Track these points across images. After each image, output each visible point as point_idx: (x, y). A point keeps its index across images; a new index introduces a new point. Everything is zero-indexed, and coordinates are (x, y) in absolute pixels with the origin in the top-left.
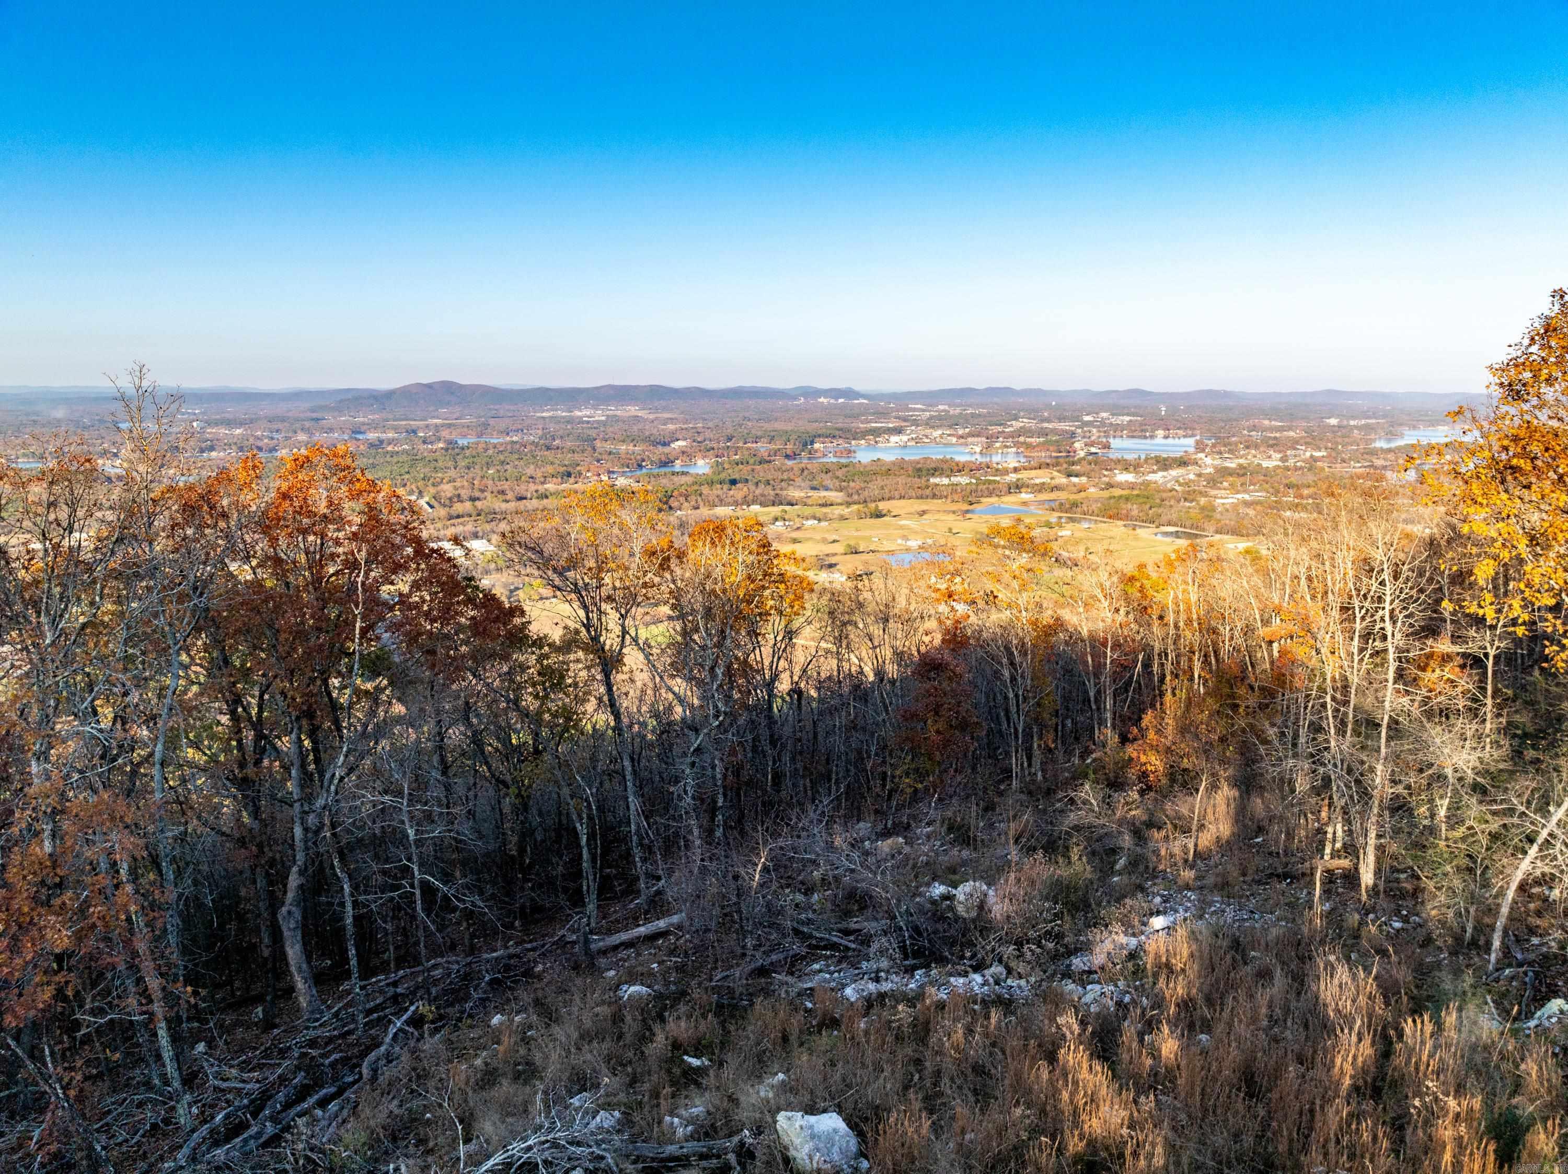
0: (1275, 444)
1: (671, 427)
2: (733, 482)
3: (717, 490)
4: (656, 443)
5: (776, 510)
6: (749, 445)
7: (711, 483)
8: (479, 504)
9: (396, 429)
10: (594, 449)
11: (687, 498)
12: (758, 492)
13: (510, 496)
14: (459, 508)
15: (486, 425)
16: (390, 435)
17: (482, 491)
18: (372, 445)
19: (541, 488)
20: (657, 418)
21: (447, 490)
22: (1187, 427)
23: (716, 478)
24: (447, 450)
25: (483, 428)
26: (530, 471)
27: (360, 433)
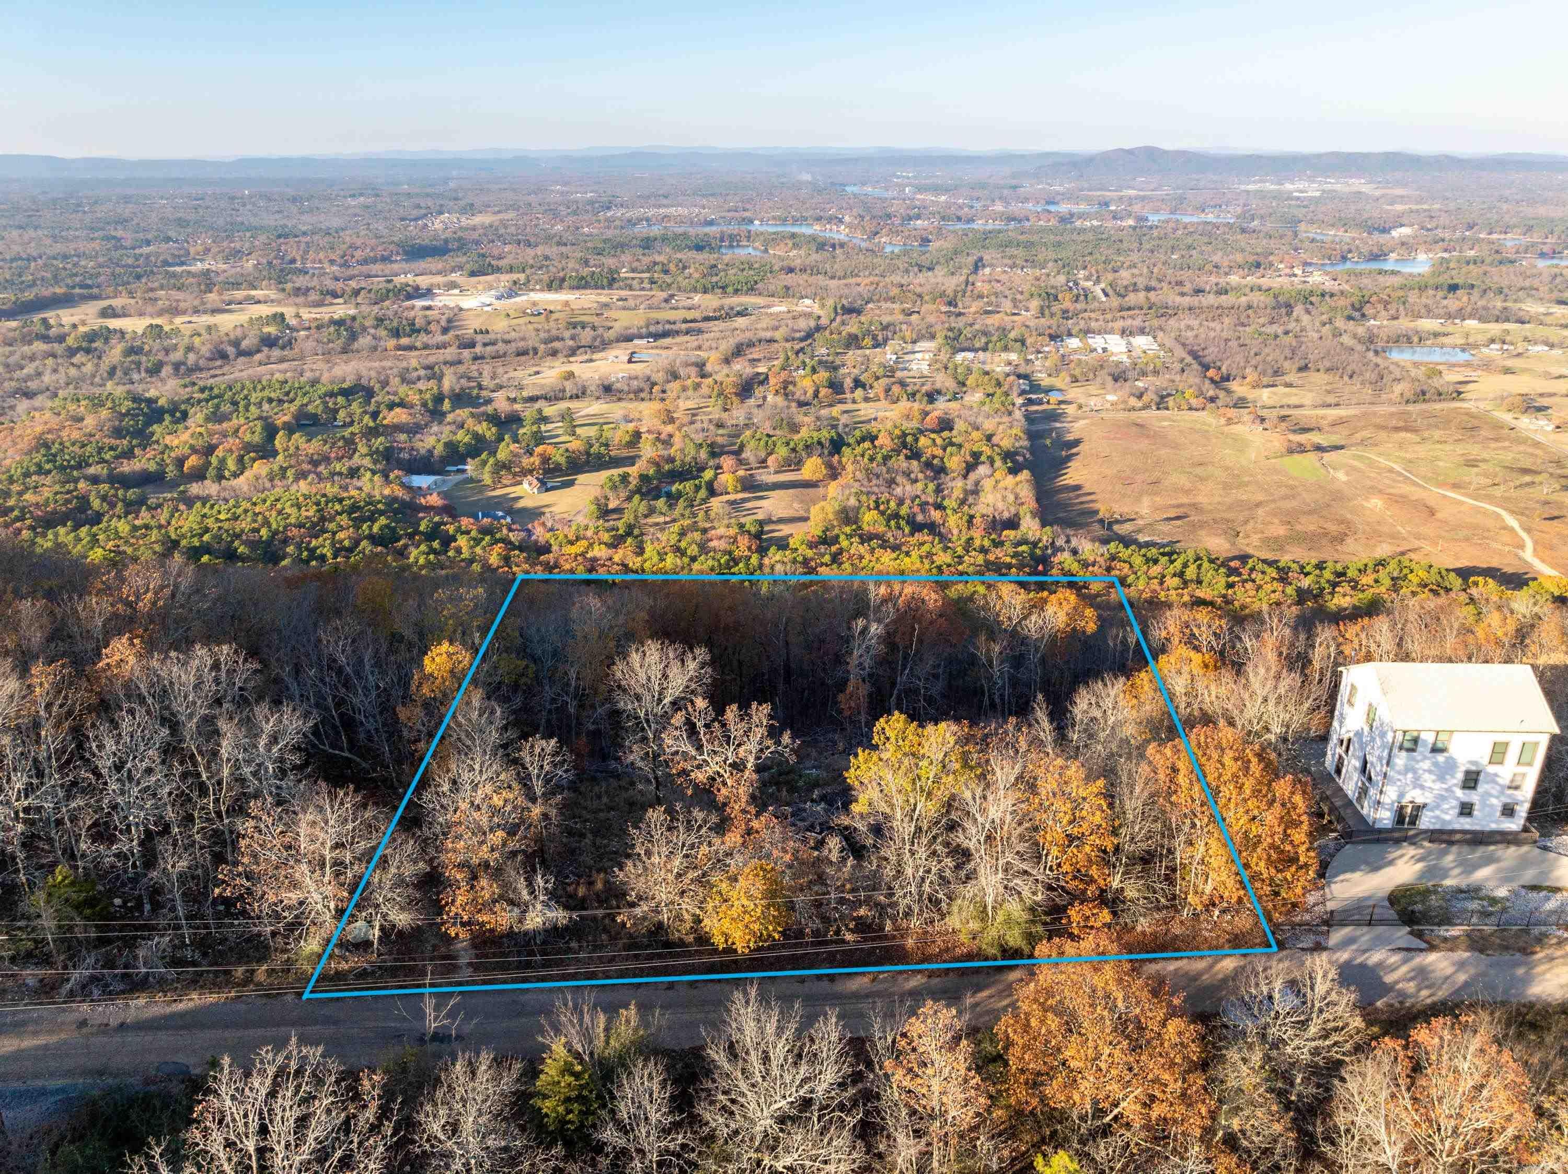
1: (1399, 207)
2: (1453, 288)
3: (1427, 299)
4: (1371, 229)
5: (1495, 328)
6: (1494, 236)
7: (1423, 288)
8: (1152, 295)
9: (1089, 201)
10: (1296, 235)
11: (1386, 304)
12: (1481, 303)
13: (1188, 288)
14: (1132, 299)
15: (1182, 199)
16: (1083, 207)
17: (1160, 281)
18: (1063, 220)
19: (1222, 281)
20: (1383, 196)
21: (1125, 276)
23: (1431, 282)
24: (1134, 228)
25: (1178, 203)
26: (1216, 258)
27: (1054, 203)
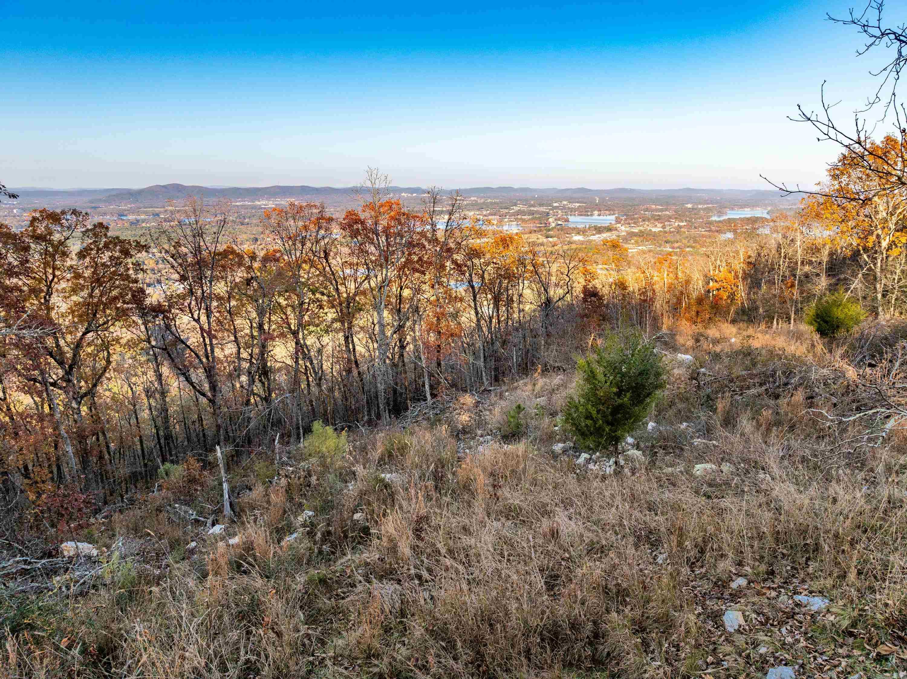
0: (659, 219)
9: (146, 213)
16: (143, 217)
18: (132, 223)
22: (610, 209)
27: (124, 216)
